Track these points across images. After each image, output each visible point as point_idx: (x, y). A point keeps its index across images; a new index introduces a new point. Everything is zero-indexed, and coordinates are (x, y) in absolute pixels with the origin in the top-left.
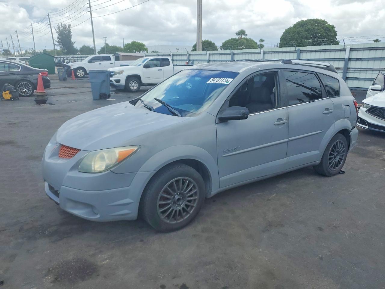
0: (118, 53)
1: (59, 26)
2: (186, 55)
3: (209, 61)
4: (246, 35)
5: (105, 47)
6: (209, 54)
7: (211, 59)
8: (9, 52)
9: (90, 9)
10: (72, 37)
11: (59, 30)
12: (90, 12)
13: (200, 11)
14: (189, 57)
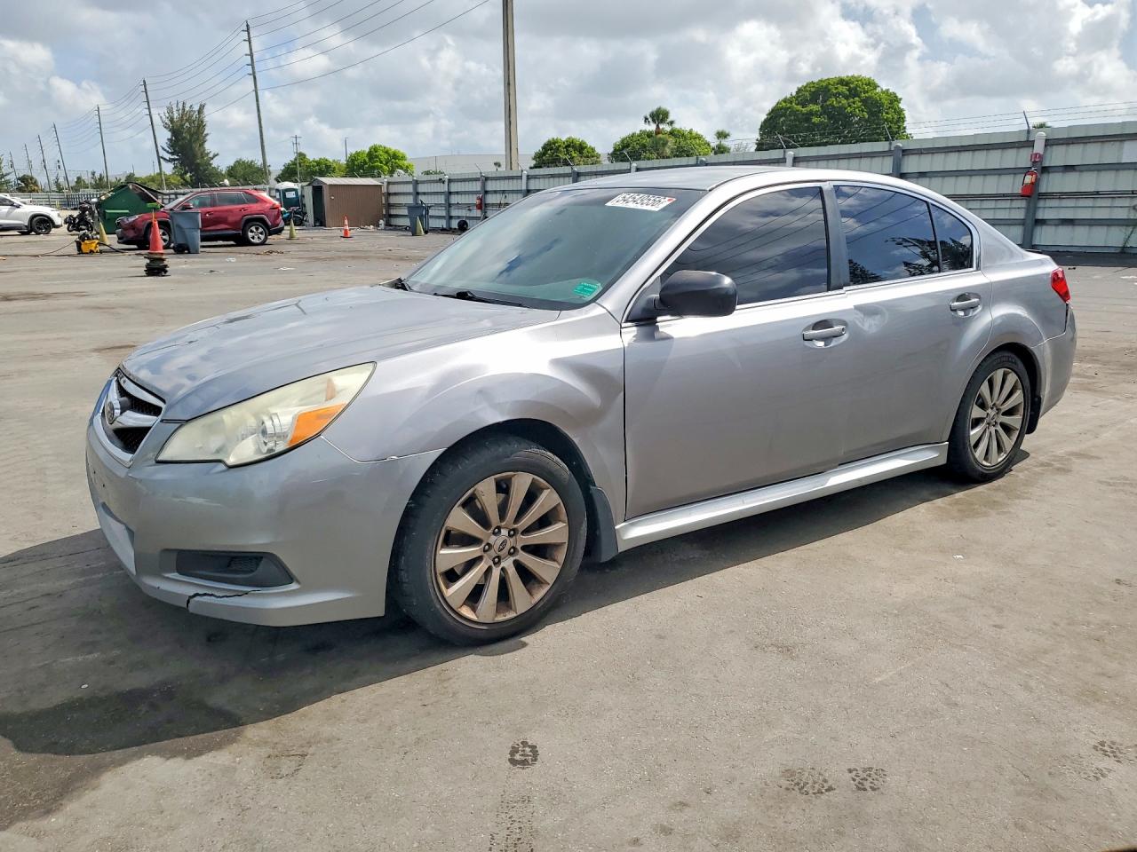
0: (319, 178)
1: (170, 110)
2: (476, 180)
3: (528, 192)
4: (672, 123)
5: (294, 164)
6: (528, 176)
7: (532, 187)
8: (35, 183)
9: (253, 68)
10: (208, 138)
11: (172, 120)
12: (252, 76)
13: (511, 78)
14: (484, 185)
